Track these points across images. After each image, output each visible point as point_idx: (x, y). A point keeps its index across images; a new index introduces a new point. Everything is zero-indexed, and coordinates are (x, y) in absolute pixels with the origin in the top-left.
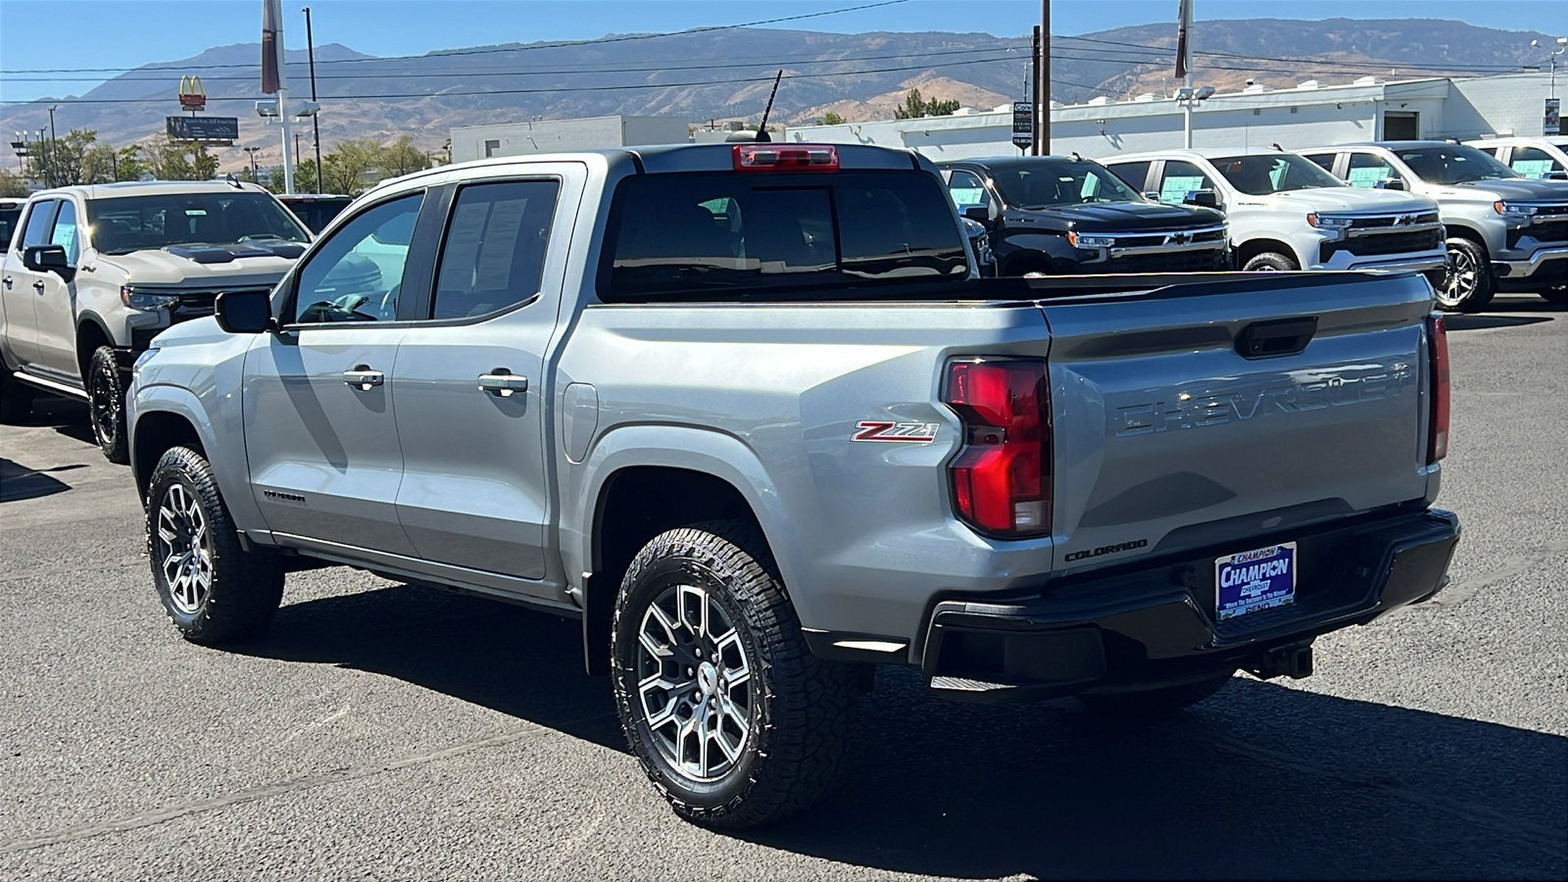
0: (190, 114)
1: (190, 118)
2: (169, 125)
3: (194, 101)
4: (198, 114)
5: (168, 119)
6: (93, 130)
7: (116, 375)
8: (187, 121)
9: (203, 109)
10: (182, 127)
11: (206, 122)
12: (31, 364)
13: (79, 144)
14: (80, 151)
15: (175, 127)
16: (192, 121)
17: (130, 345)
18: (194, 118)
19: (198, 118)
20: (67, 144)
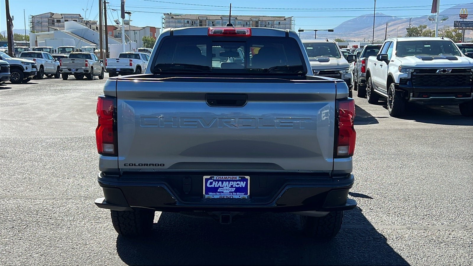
0: (462, 20)
1: (461, 21)
2: (455, 23)
3: (464, 16)
4: (464, 20)
5: (455, 22)
6: (426, 25)
8: (461, 22)
9: (466, 19)
10: (459, 24)
11: (466, 22)
12: (379, 88)
13: (422, 29)
14: (421, 31)
15: (456, 24)
16: (462, 22)
18: (463, 21)
19: (464, 21)
20: (418, 29)
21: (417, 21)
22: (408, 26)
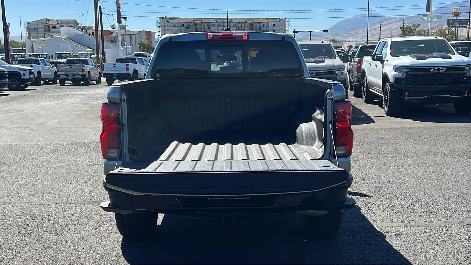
0: (455, 18)
1: (454, 19)
2: (448, 22)
3: (457, 14)
4: (458, 18)
5: (448, 20)
6: (420, 24)
7: (390, 91)
8: (454, 20)
9: (459, 17)
10: (452, 22)
11: (459, 20)
12: (374, 87)
13: (415, 28)
14: (415, 29)
15: (450, 23)
16: (456, 20)
17: (394, 82)
20: (412, 28)
21: (410, 20)
22: (402, 25)
